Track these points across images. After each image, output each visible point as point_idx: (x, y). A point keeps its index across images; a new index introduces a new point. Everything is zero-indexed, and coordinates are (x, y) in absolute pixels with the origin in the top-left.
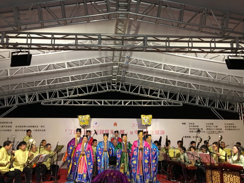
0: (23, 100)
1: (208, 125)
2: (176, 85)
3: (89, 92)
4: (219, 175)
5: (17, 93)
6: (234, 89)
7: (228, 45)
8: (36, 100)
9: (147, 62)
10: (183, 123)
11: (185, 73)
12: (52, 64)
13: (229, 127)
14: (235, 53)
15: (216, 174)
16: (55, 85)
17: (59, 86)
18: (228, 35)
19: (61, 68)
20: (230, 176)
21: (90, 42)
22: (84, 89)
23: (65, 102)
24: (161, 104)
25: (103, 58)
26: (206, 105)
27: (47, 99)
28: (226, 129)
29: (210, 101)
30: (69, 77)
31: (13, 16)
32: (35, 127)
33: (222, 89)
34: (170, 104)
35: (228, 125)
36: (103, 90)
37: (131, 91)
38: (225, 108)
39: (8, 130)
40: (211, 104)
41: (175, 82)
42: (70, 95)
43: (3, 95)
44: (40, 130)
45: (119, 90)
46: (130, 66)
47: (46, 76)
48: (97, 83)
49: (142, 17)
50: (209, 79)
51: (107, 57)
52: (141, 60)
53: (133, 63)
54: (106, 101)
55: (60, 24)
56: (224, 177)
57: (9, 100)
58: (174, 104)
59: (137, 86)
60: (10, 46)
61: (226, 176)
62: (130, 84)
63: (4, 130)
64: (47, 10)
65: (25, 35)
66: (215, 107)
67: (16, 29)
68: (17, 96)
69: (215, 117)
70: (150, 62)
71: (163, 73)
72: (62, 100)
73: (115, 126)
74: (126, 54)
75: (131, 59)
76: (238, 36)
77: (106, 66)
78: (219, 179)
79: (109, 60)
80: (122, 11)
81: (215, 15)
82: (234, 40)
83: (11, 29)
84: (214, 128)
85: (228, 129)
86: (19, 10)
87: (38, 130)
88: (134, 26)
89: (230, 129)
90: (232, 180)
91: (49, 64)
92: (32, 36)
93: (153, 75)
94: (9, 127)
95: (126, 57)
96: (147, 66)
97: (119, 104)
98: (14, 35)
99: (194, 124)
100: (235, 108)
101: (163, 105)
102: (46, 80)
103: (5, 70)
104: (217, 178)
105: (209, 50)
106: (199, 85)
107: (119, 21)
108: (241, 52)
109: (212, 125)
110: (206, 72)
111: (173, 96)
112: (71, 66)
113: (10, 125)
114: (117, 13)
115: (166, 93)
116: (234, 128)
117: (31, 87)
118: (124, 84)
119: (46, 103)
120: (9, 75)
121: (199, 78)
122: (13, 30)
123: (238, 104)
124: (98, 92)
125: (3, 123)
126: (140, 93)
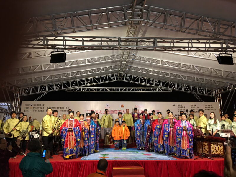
0: (51, 88)
1: (192, 106)
2: (168, 76)
3: (101, 82)
4: (207, 145)
5: (47, 83)
6: (213, 79)
7: (219, 46)
8: (62, 88)
9: (149, 58)
10: (173, 105)
11: (177, 67)
12: (76, 60)
13: (208, 107)
14: (224, 52)
15: (205, 144)
16: (76, 76)
17: (79, 77)
18: (219, 38)
19: (82, 64)
20: (216, 146)
21: (107, 43)
22: (98, 79)
23: (83, 89)
24: (156, 91)
25: (115, 55)
26: (190, 91)
27: (70, 87)
28: (206, 109)
29: (193, 88)
30: (87, 70)
31: (52, 23)
32: (62, 108)
33: (204, 79)
34: (163, 90)
35: (208, 106)
36: (112, 80)
37: (133, 81)
38: (204, 93)
39: (42, 111)
40: (194, 90)
41: (168, 74)
42: (87, 84)
43: (37, 84)
44: (66, 111)
45: (125, 80)
46: (134, 62)
47: (70, 70)
48: (107, 75)
49: (152, 23)
50: (195, 71)
51: (117, 55)
52: (144, 57)
53: (137, 59)
54: (114, 88)
55: (87, 29)
56: (211, 146)
57: (41, 88)
58: (166, 90)
59: (138, 77)
60: (49, 47)
61: (212, 146)
62: (133, 75)
63: (38, 111)
64: (77, 18)
65: (62, 38)
66: (196, 92)
67: (54, 33)
68: (47, 85)
69: (197, 100)
70: (150, 59)
71: (159, 67)
72: (81, 88)
73: (122, 108)
74: (133, 53)
75: (136, 57)
76: (228, 38)
77: (116, 61)
78: (207, 148)
79: (119, 57)
80: (136, 19)
81: (210, 22)
82: (224, 41)
83: (49, 33)
84: (197, 108)
85: (207, 109)
86: (56, 19)
87: (64, 111)
88: (142, 30)
89: (208, 109)
90: (217, 148)
91: (73, 61)
92: (66, 38)
93: (151, 68)
94: (42, 108)
95: (132, 55)
96: (148, 62)
97: (124, 90)
98: (53, 38)
99: (181, 105)
100: (212, 93)
101: (157, 91)
102: (70, 72)
103: (40, 65)
104: (206, 147)
105: (204, 49)
106: (186, 76)
107: (131, 27)
108: (229, 51)
109: (195, 106)
110: (193, 66)
111: (165, 84)
112: (90, 62)
113: (43, 107)
114: (133, 20)
115: (160, 82)
116: (211, 109)
117: (59, 78)
118: (127, 75)
119: (69, 90)
120: (43, 69)
121: (187, 71)
122: (51, 34)
123: (214, 90)
124: (108, 81)
125: (37, 105)
126: (140, 82)
